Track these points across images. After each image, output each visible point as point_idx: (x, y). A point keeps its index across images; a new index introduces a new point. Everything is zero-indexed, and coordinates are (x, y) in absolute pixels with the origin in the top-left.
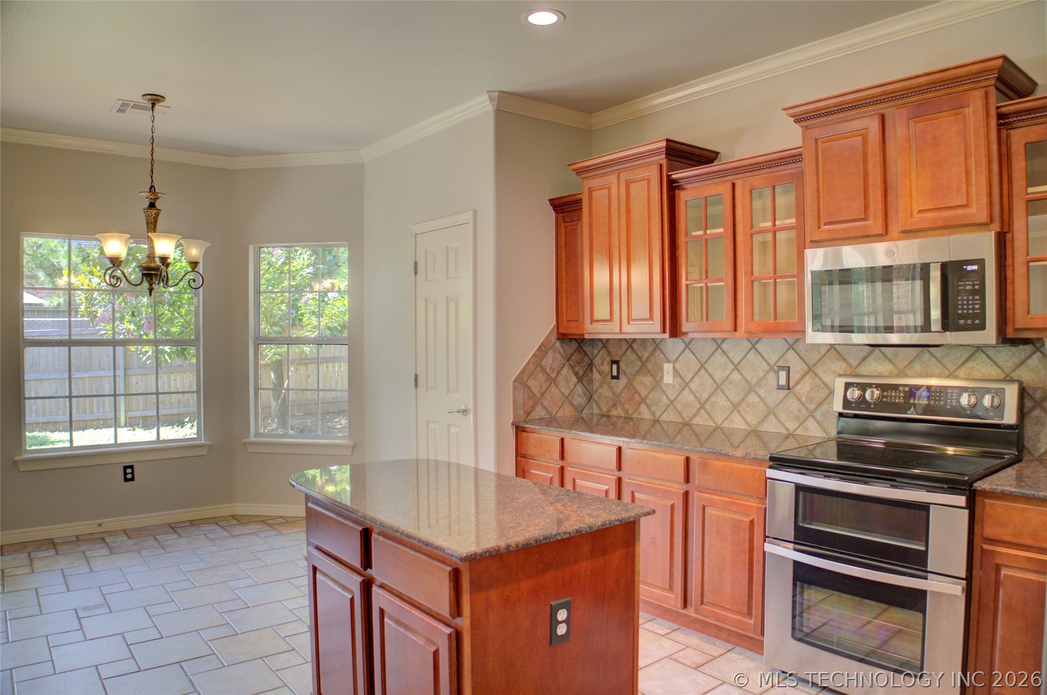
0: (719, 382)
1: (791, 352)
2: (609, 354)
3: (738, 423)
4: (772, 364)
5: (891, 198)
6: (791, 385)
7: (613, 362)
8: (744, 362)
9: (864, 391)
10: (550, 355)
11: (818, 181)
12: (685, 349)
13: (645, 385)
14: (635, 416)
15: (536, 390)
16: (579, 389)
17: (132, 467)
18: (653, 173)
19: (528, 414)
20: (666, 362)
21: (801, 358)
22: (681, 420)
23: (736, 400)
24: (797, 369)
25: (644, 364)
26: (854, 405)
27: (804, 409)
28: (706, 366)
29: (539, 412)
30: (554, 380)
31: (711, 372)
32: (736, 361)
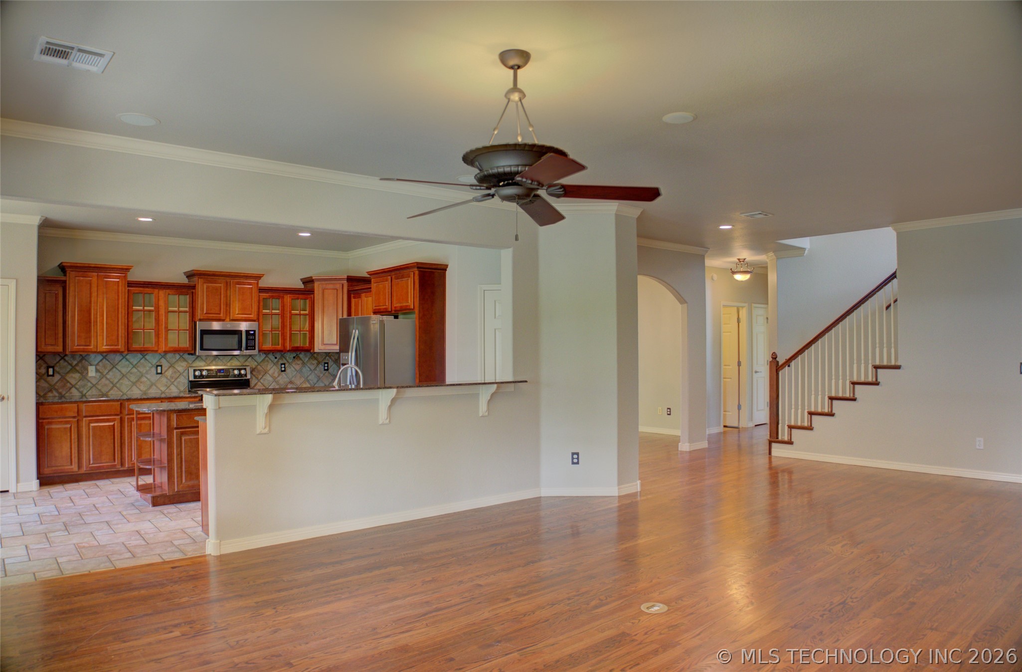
0: (125, 374)
1: (163, 359)
2: (46, 363)
3: (136, 391)
4: (154, 364)
5: (228, 308)
6: (163, 372)
7: (49, 367)
8: (139, 364)
9: (201, 372)
12: (103, 359)
13: (74, 378)
14: (67, 395)
20: (91, 366)
21: (167, 361)
22: (101, 394)
23: (134, 381)
24: (165, 365)
25: (73, 367)
26: (198, 377)
27: (169, 381)
28: (116, 366)
31: (119, 369)
32: (135, 363)
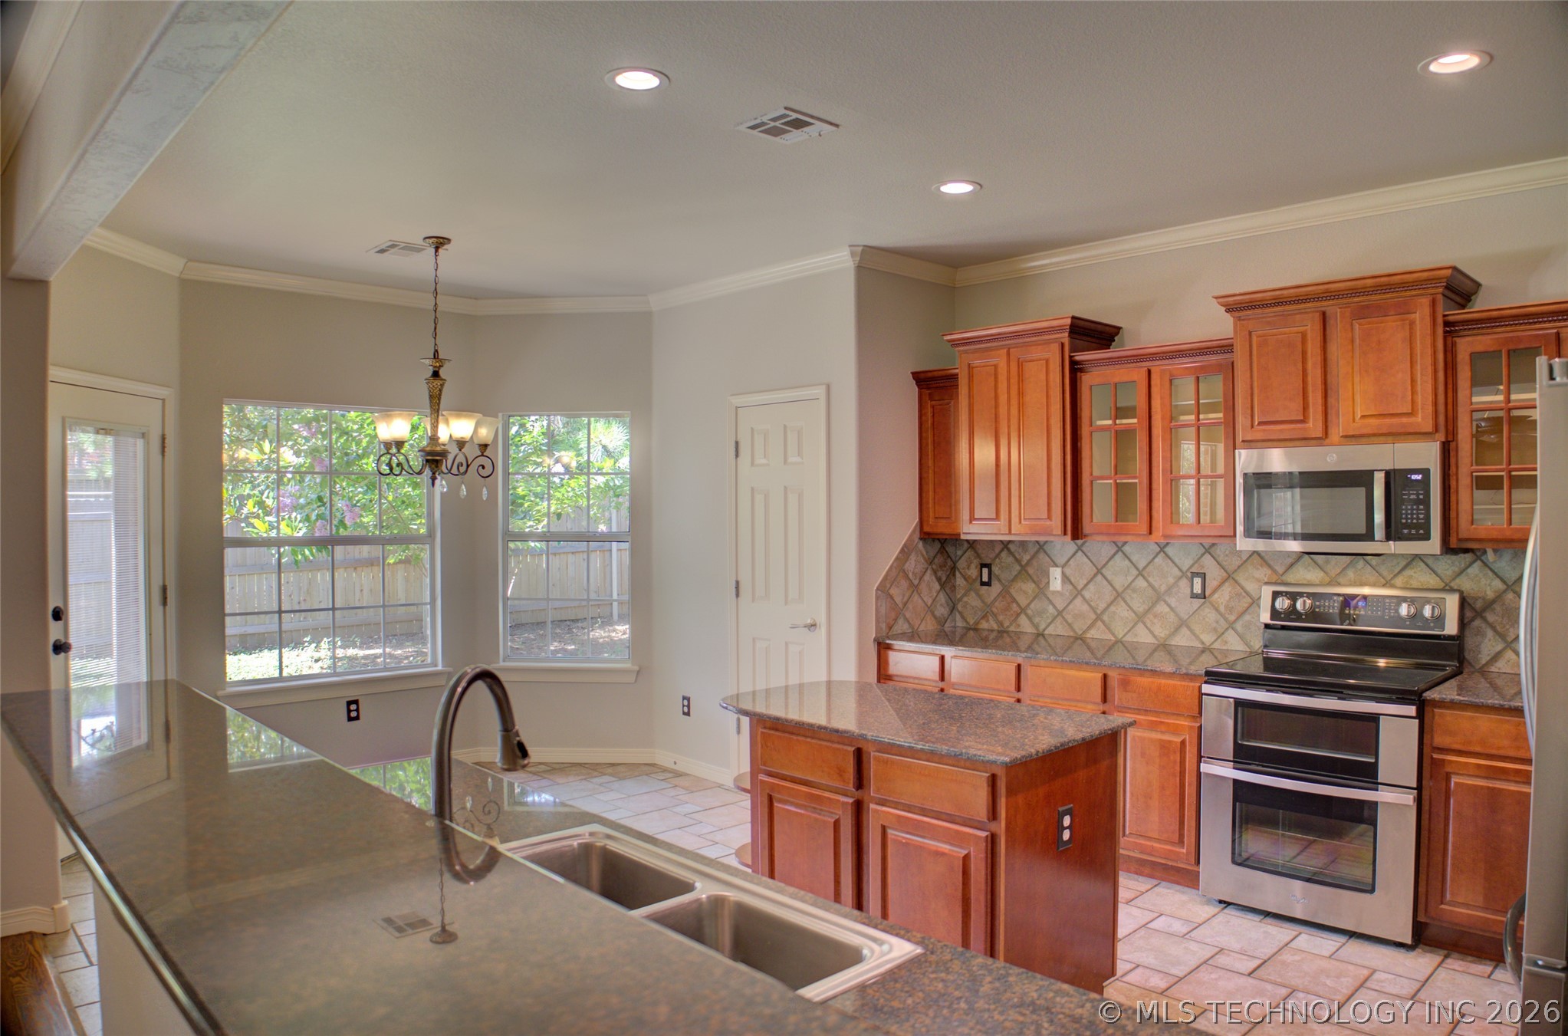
0: (1120, 590)
1: (1207, 556)
2: (978, 556)
3: (1143, 636)
4: (1184, 569)
5: (1331, 401)
6: (1207, 594)
7: (983, 566)
8: (1151, 567)
9: (1294, 601)
10: (913, 557)
11: (1251, 377)
12: (1076, 552)
13: (1025, 593)
14: (1012, 629)
15: (898, 600)
16: (942, 597)
17: (356, 702)
18: (1053, 354)
19: (890, 628)
20: (1053, 566)
21: (1218, 564)
22: (1072, 634)
23: (1141, 610)
24: (1214, 574)
25: (1024, 568)
26: (1283, 616)
27: (1222, 620)
28: (1104, 571)
29: (901, 626)
30: (916, 587)
31: (1109, 578)
32: (1141, 566)
